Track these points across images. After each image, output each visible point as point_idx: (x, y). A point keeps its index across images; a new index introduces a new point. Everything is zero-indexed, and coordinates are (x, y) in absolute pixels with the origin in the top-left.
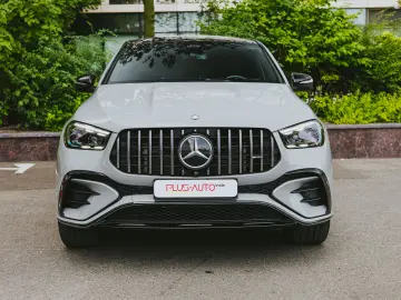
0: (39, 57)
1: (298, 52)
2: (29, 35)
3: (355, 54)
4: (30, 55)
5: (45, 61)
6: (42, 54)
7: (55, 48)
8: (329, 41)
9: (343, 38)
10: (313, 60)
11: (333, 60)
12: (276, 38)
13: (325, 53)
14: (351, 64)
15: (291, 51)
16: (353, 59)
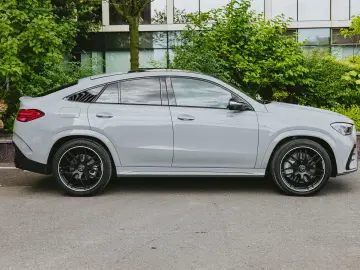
0: (44, 78)
1: (253, 74)
2: (37, 61)
3: (300, 76)
4: (37, 77)
5: (49, 82)
6: (46, 76)
7: (57, 71)
8: (279, 65)
9: (290, 63)
10: (265, 80)
11: (282, 80)
12: (235, 63)
13: (276, 75)
14: (297, 84)
15: (247, 73)
16: (299, 79)
